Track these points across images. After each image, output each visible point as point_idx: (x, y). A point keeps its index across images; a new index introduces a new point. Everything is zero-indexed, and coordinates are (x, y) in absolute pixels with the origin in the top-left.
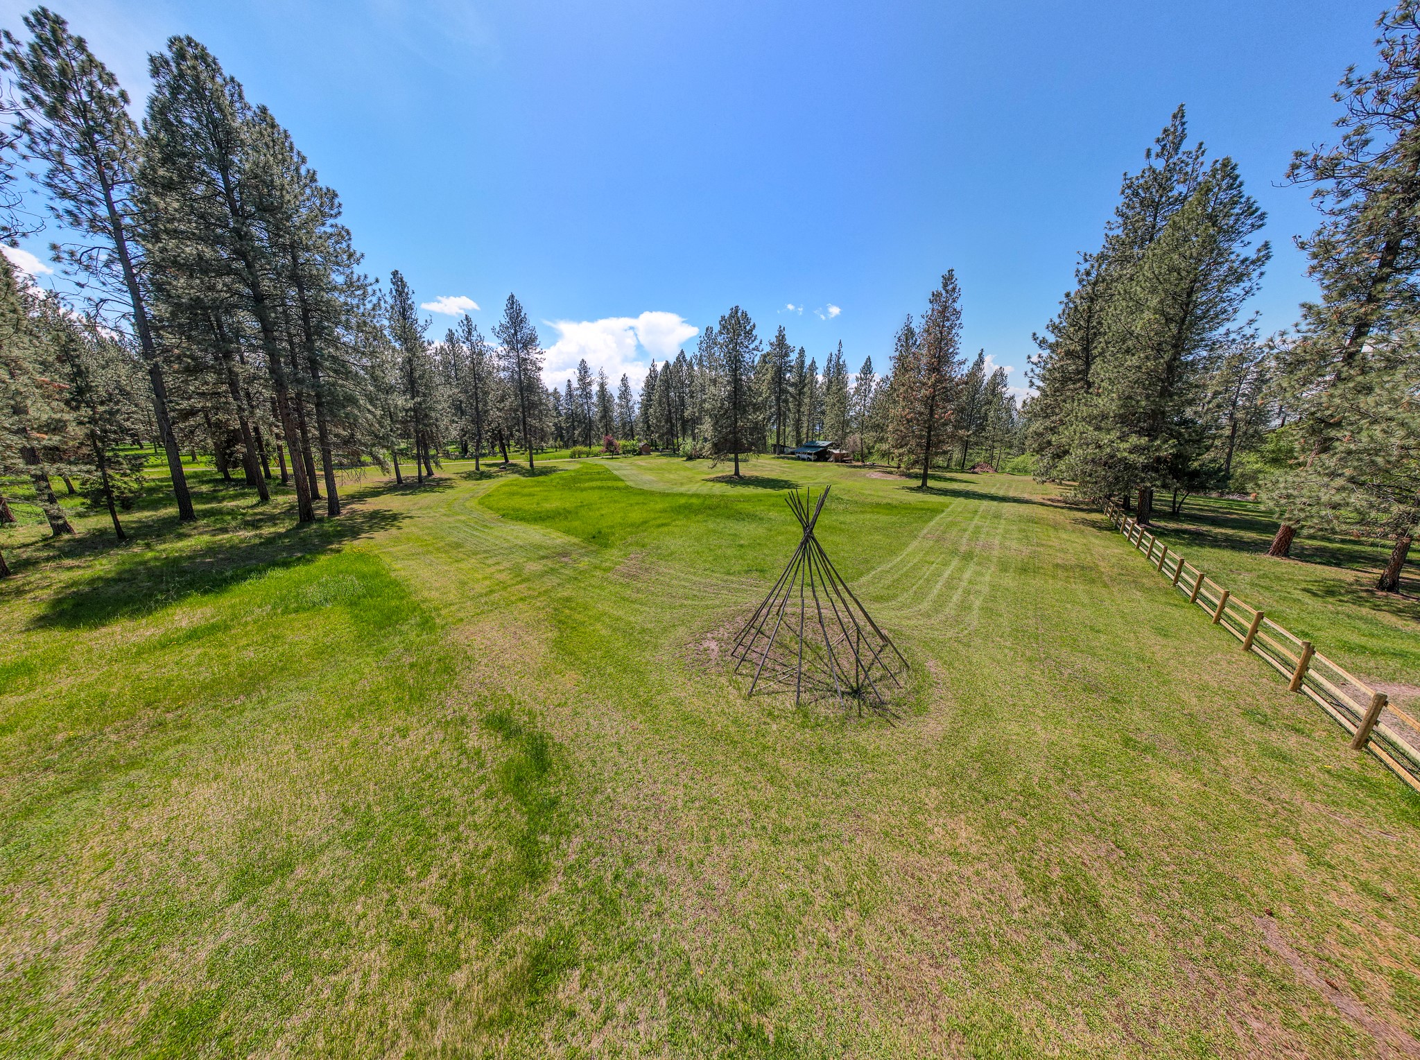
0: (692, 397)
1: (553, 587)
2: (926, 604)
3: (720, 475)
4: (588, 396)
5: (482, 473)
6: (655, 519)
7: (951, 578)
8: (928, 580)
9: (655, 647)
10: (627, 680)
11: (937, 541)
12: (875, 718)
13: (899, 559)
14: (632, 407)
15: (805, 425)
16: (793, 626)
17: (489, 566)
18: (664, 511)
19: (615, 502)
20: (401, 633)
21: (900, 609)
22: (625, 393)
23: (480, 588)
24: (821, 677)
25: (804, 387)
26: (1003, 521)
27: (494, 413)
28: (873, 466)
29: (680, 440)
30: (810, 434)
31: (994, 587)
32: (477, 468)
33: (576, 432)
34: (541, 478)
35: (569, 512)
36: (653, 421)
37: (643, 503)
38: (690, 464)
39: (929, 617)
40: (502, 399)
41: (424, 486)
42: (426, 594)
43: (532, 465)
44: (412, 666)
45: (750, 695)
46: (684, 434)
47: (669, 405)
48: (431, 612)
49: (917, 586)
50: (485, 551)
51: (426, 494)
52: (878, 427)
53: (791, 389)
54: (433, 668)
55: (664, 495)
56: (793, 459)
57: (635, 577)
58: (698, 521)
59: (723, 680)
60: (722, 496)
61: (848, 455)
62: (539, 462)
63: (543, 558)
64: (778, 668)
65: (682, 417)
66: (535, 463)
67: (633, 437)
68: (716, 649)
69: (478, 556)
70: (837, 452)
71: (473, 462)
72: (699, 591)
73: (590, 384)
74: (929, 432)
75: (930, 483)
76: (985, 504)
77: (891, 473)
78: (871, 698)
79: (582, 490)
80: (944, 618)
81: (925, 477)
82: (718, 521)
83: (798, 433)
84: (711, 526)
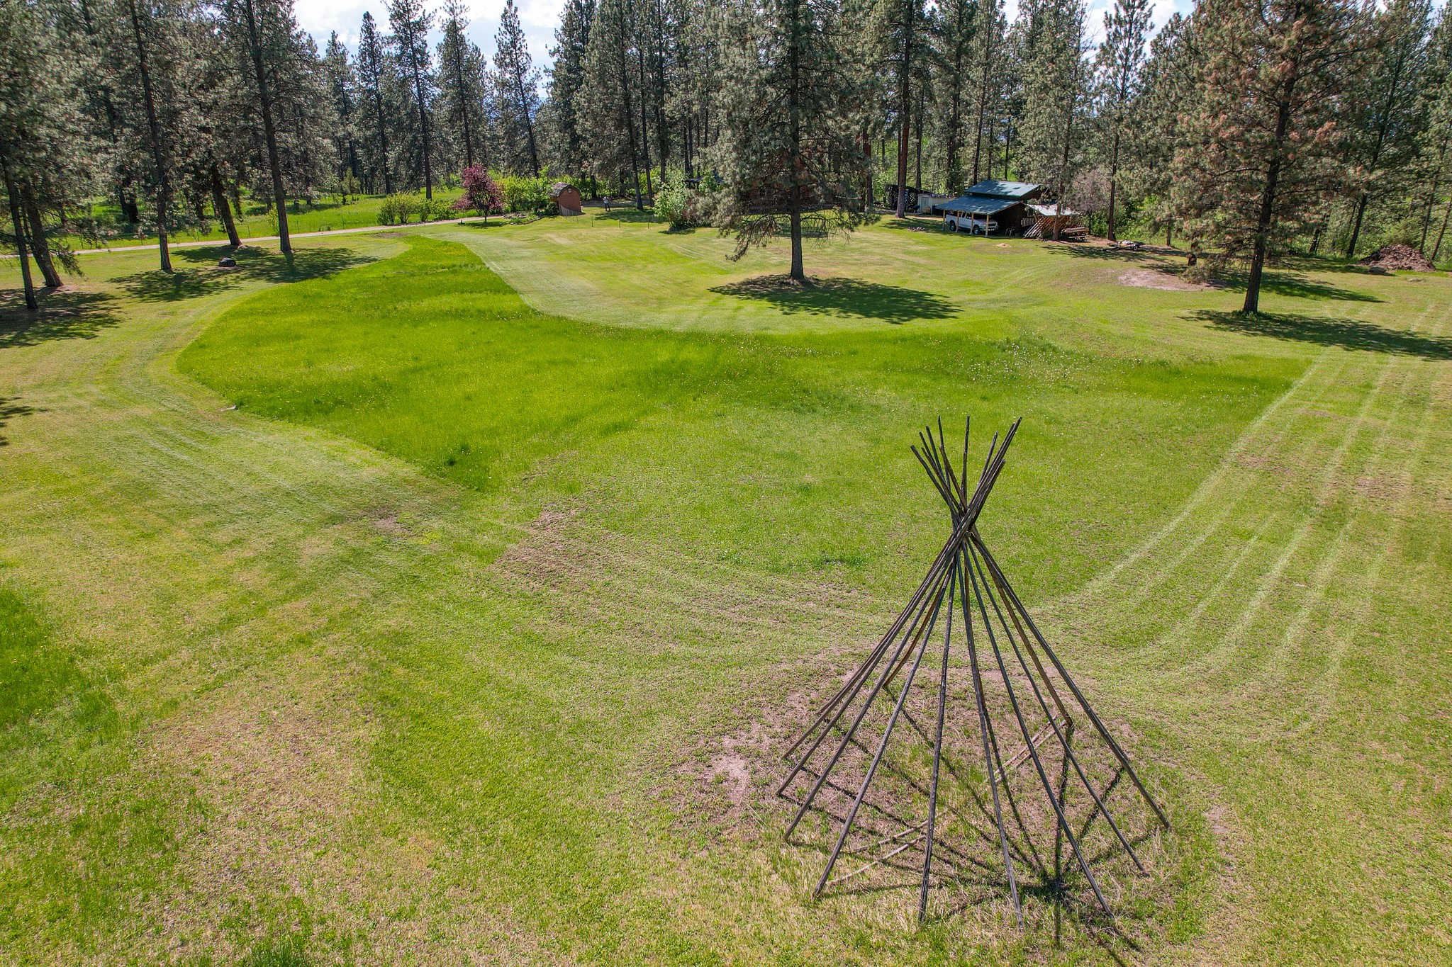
0: (683, 62)
1: (363, 603)
2: (1222, 651)
3: (755, 275)
4: (417, 57)
5: (180, 277)
6: (596, 409)
7: (1289, 578)
8: (1233, 585)
9: (607, 771)
10: (546, 856)
11: (1266, 473)
12: (1088, 950)
13: (1173, 525)
14: (532, 86)
15: (971, 138)
16: (920, 719)
17: (220, 549)
18: (617, 385)
19: (499, 356)
20: (42, 740)
21: (1163, 666)
22: (511, 51)
23: (205, 611)
24: (979, 849)
25: (969, 36)
26: (1429, 416)
27: (191, 118)
28: (1136, 252)
29: (655, 173)
30: (984, 161)
31: (1384, 605)
32: (166, 266)
33: (392, 155)
34: (312, 286)
35: (387, 387)
36: (584, 125)
37: (567, 362)
38: (679, 242)
39: (1225, 685)
40: (212, 80)
41: (44, 317)
42: (85, 629)
43: (285, 246)
44: (79, 827)
45: (820, 895)
46: (664, 153)
47: (625, 81)
48: (102, 683)
49: (1208, 601)
50: (208, 508)
51: (50, 344)
52: (1154, 155)
53: (935, 44)
54: (125, 829)
55: (619, 335)
56: (937, 228)
57: (552, 577)
58: (702, 416)
59: (759, 859)
60: (761, 339)
61: (1074, 221)
62: (304, 239)
63: (334, 519)
64: (881, 826)
65: (659, 115)
66: (295, 239)
67: (536, 167)
68: (744, 777)
69: (194, 522)
70: (1050, 211)
71: (154, 246)
72: (707, 618)
73: (421, 26)
74: (1272, 174)
75: (1269, 302)
76: (1394, 363)
77: (1171, 271)
78: (1081, 899)
79: (418, 320)
80: (1258, 691)
81: (1254, 283)
82: (752, 412)
83: (953, 161)
84: (733, 428)
